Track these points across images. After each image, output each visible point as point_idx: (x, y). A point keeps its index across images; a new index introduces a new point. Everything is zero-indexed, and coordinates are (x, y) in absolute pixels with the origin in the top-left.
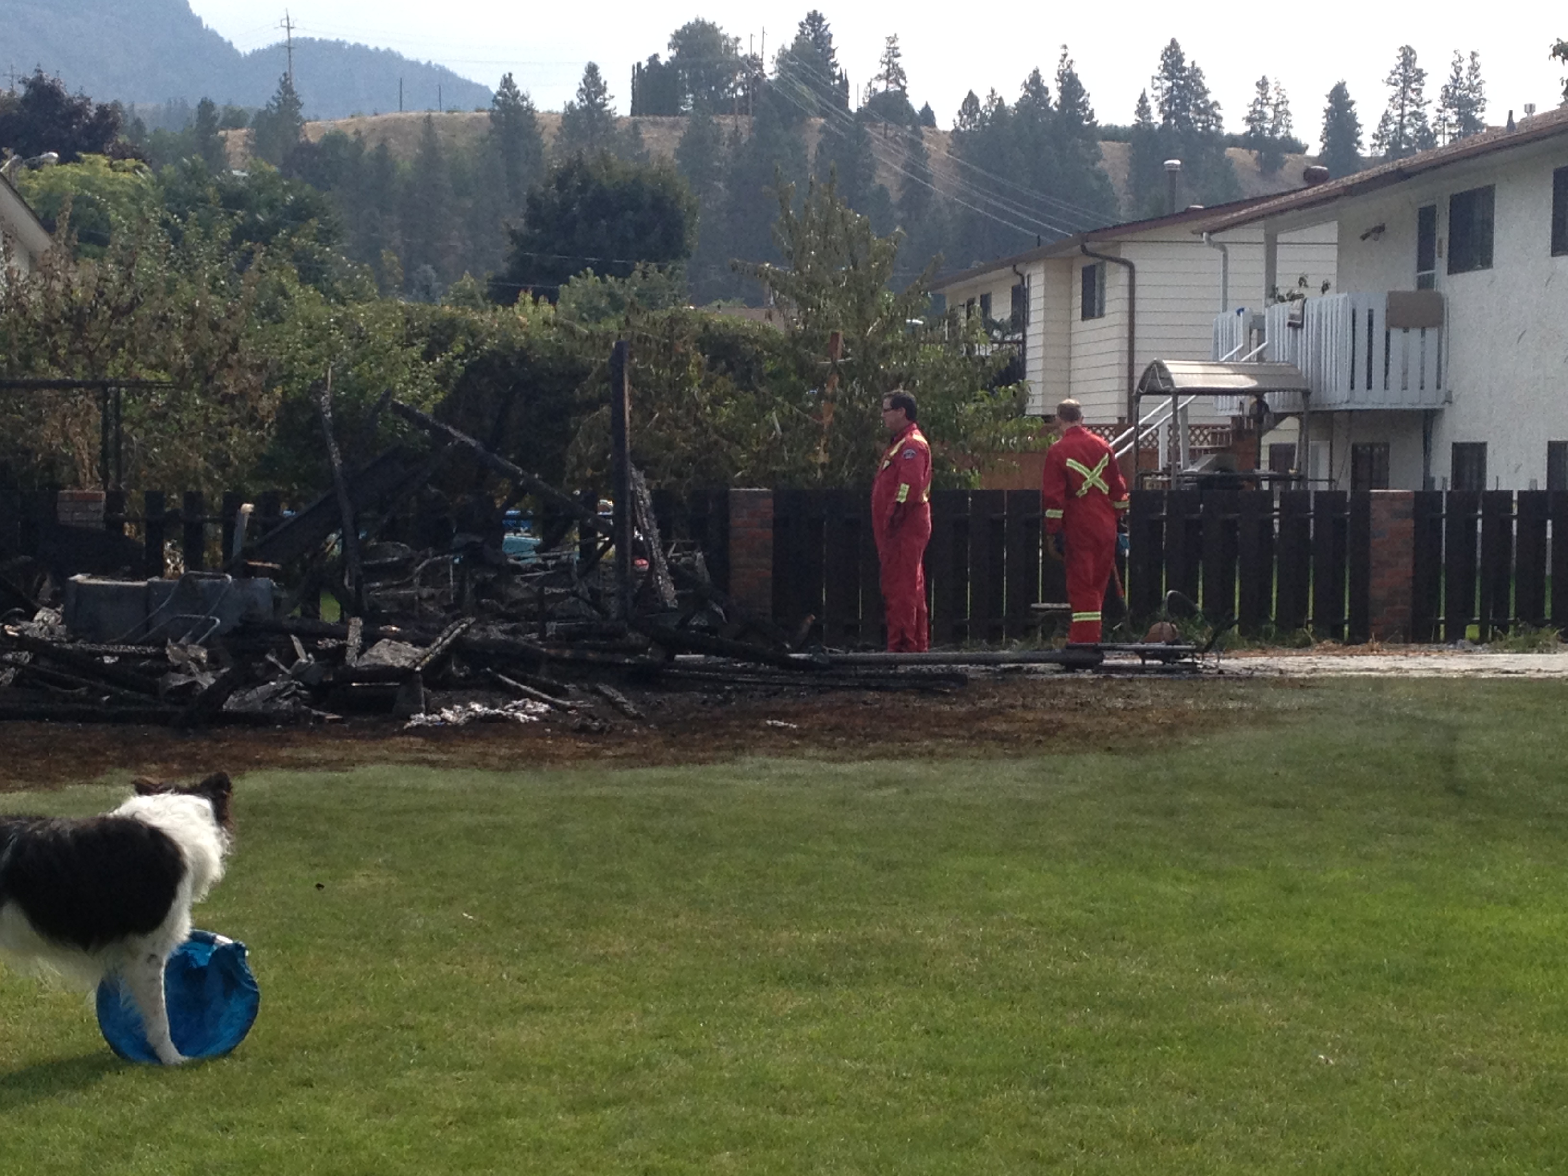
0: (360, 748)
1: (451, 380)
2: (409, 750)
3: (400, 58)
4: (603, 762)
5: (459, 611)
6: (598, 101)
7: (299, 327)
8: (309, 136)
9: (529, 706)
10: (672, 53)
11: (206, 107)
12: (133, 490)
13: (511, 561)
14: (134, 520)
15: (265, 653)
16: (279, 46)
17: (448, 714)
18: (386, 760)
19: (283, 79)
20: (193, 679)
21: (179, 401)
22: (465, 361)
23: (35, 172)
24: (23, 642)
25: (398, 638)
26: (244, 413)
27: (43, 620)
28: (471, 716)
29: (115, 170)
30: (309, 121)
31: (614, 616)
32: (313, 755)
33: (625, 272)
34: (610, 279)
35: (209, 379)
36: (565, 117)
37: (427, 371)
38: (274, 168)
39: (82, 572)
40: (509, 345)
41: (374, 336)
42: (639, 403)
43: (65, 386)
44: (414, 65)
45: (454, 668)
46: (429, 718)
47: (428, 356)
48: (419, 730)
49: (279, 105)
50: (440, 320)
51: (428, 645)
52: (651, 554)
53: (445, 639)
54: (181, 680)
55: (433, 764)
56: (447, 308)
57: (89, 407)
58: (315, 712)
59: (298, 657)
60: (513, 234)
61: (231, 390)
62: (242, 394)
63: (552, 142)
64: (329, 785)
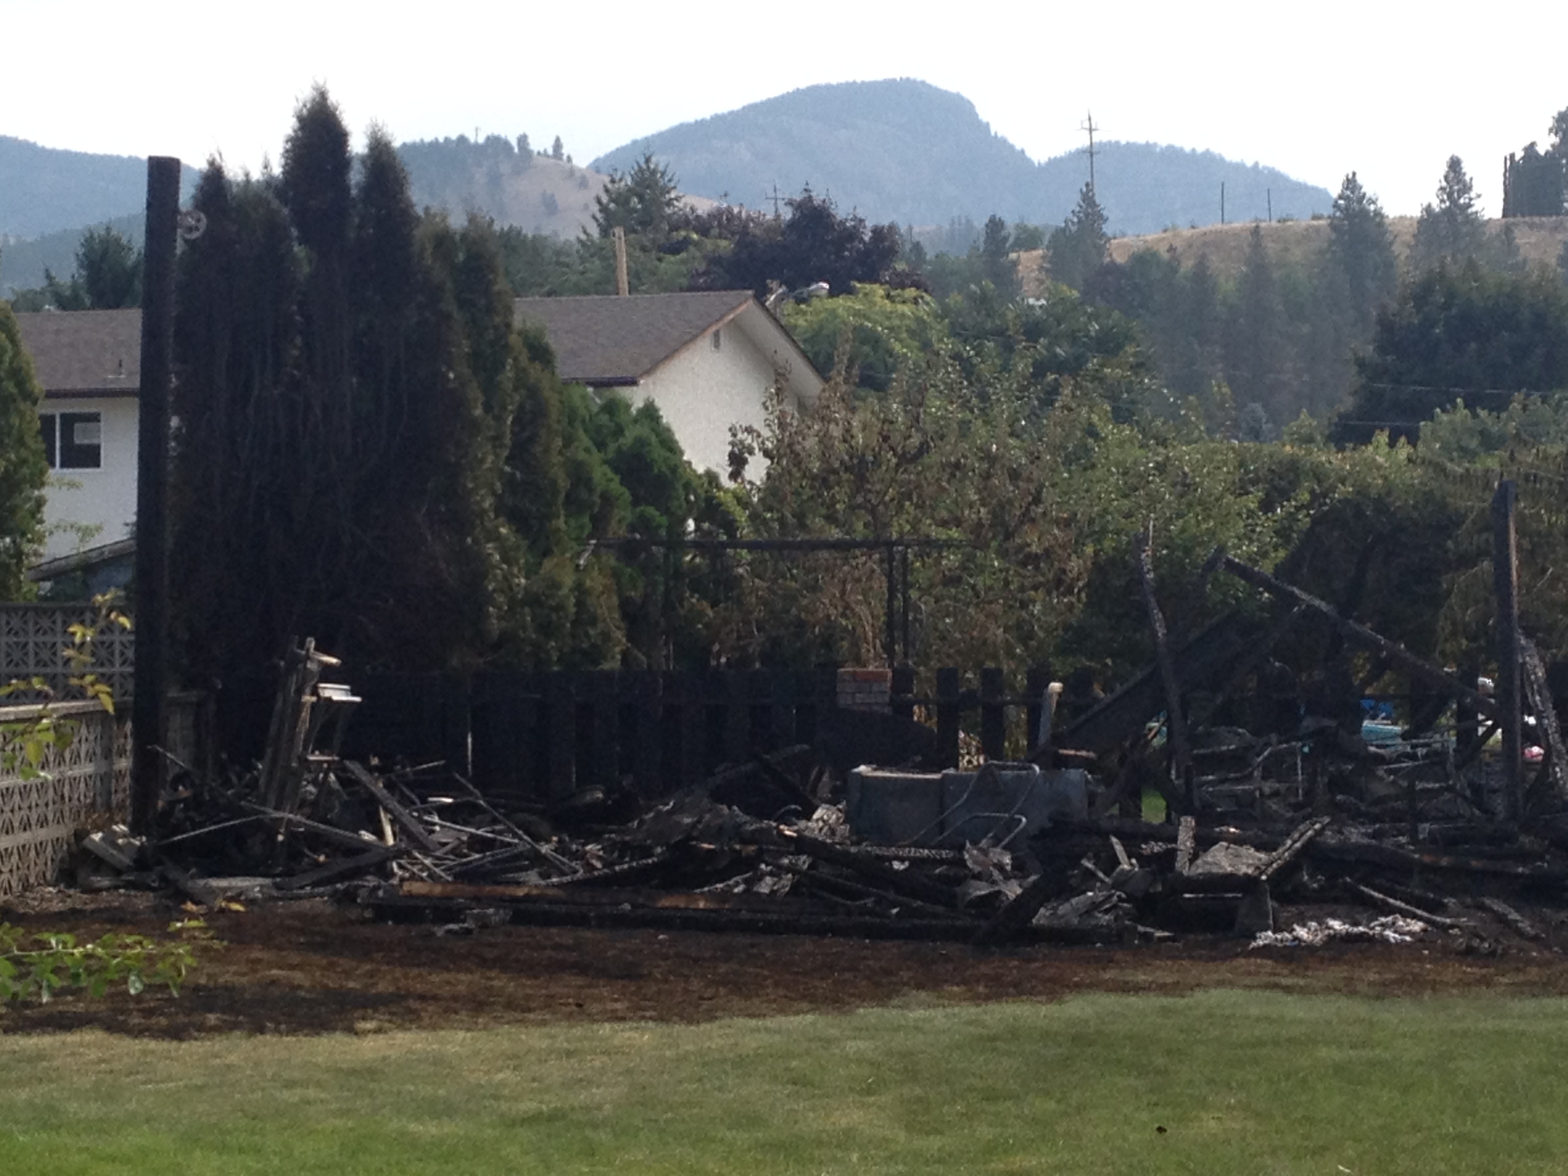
0: (1195, 971)
1: (1295, 535)
2: (1258, 973)
3: (1222, 160)
4: (1500, 989)
5: (1310, 810)
6: (1462, 201)
7: (1112, 474)
8: (1115, 255)
9: (1401, 923)
10: (1554, 139)
11: (995, 225)
12: (922, 668)
13: (1372, 749)
14: (924, 701)
15: (1082, 857)
16: (1080, 152)
17: (1302, 932)
18: (1232, 984)
19: (1084, 190)
20: (997, 888)
21: (974, 563)
22: (1312, 512)
23: (803, 306)
24: (801, 844)
25: (1238, 841)
26: (1051, 576)
27: (822, 819)
28: (1329, 935)
29: (893, 302)
30: (1115, 238)
31: (1501, 816)
32: (1141, 977)
33: (1499, 405)
34: (1483, 413)
35: (1009, 536)
36: (1421, 221)
37: (1265, 524)
38: (1075, 294)
39: (867, 763)
40: (1362, 491)
41: (1202, 483)
42: (1529, 557)
43: (842, 547)
44: (1239, 168)
45: (1306, 878)
46: (1279, 936)
47: (1267, 506)
48: (1267, 951)
49: (1080, 219)
50: (1280, 462)
51: (1275, 850)
52: (1548, 740)
53: (1295, 842)
54: (981, 890)
55: (1288, 990)
56: (1288, 448)
57: (873, 571)
58: (1141, 929)
59: (1119, 863)
60: (1361, 364)
61: (1034, 549)
62: (1047, 552)
63: (1407, 252)
64: (1165, 1012)
